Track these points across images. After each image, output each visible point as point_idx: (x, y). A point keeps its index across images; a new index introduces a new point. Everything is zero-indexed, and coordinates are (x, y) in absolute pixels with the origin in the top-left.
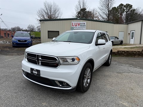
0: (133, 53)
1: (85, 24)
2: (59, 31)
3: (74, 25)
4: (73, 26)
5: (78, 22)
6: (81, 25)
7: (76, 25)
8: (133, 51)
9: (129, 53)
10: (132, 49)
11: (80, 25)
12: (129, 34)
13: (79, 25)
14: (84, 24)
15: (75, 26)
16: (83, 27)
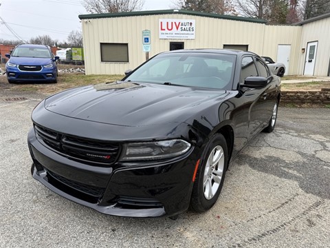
0: (298, 98)
1: (193, 26)
2: (127, 44)
3: (164, 27)
4: (162, 29)
5: (174, 21)
6: (184, 27)
7: (170, 28)
8: (297, 92)
9: (288, 97)
10: (299, 86)
11: (180, 27)
12: (304, 49)
13: (177, 29)
14: (191, 24)
15: (167, 31)
16: (189, 32)
